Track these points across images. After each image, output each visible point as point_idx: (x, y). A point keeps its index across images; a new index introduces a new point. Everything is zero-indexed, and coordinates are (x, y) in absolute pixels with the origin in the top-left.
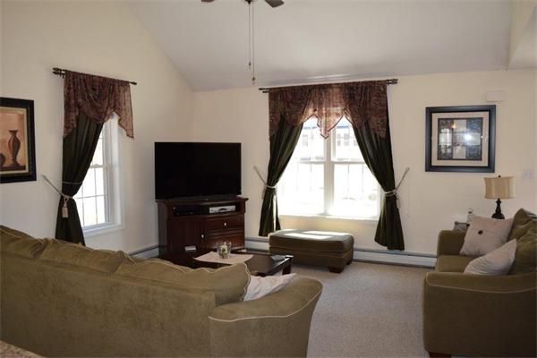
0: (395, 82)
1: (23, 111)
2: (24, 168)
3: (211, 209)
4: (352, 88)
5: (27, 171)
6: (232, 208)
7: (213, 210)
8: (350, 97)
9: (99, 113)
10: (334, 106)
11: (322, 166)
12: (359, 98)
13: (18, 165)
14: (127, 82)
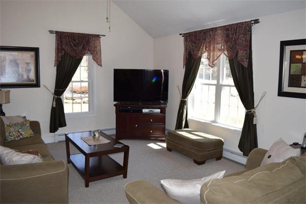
0: (257, 21)
1: (33, 53)
2: (33, 81)
3: (143, 110)
4: (228, 29)
5: (35, 82)
6: (159, 111)
7: (145, 111)
8: (227, 36)
9: (76, 53)
10: (217, 44)
11: (215, 87)
12: (232, 36)
13: (30, 79)
14: (99, 35)
